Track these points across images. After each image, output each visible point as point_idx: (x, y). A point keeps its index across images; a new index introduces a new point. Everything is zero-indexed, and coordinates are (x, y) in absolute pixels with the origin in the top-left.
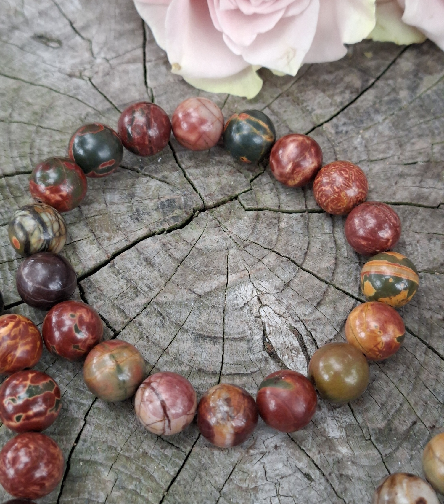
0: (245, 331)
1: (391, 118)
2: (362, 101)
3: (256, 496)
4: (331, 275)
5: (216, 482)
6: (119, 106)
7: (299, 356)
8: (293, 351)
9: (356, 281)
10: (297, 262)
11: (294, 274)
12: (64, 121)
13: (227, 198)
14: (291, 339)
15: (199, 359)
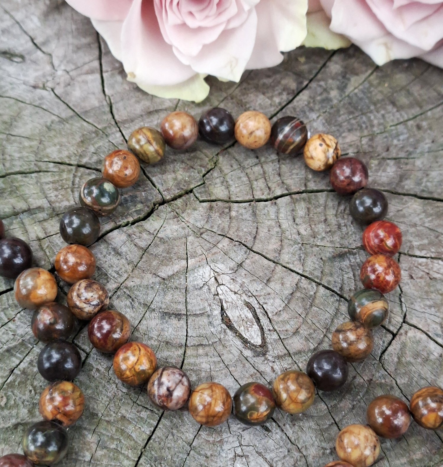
0: (205, 307)
1: (325, 115)
2: (298, 102)
3: (221, 447)
4: (277, 255)
5: (186, 438)
6: (81, 113)
7: (254, 326)
8: (248, 323)
9: (300, 259)
10: (248, 245)
11: (245, 256)
12: (31, 129)
13: (183, 192)
14: (246, 313)
15: (166, 334)
